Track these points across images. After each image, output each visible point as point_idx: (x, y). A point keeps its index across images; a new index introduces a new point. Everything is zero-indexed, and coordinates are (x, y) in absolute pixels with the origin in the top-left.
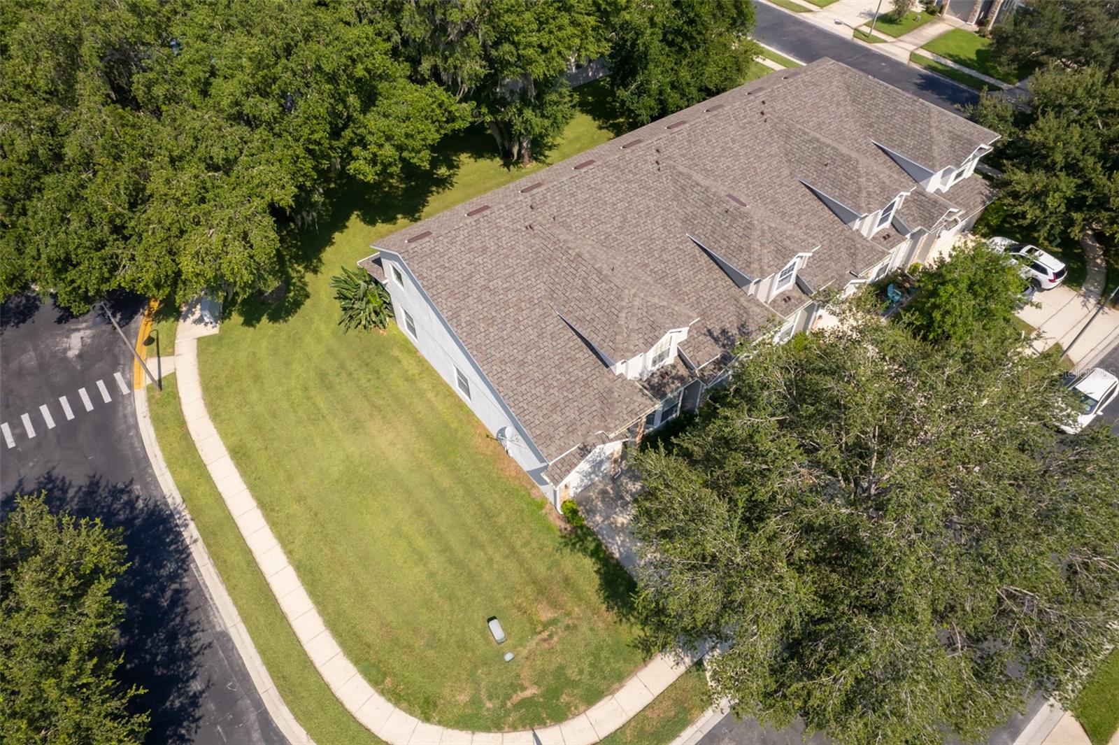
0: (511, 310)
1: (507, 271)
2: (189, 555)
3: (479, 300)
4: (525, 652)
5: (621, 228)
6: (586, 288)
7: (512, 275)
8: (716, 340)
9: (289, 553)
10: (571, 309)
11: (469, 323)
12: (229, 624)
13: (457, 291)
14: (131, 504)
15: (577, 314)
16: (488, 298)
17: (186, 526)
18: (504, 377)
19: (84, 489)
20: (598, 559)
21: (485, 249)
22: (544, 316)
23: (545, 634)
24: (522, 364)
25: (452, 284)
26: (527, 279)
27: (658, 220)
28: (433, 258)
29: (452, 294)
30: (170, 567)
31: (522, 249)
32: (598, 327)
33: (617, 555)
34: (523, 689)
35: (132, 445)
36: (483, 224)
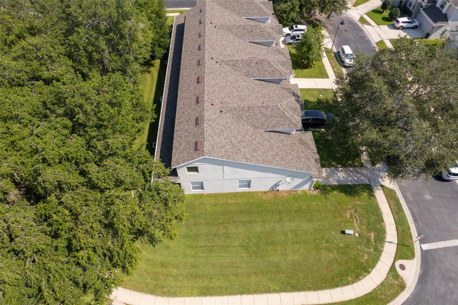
0: (253, 142)
1: (236, 131)
3: (243, 147)
4: (358, 229)
6: (264, 115)
7: (238, 131)
10: (267, 126)
11: (252, 157)
13: (236, 151)
15: (271, 125)
16: (245, 144)
18: (280, 162)
20: (335, 189)
21: (221, 130)
22: (261, 135)
23: (355, 220)
24: (277, 154)
25: (231, 150)
26: (243, 129)
27: (241, 81)
28: (215, 147)
31: (228, 121)
32: (283, 123)
33: (336, 184)
34: (371, 236)
36: (210, 123)
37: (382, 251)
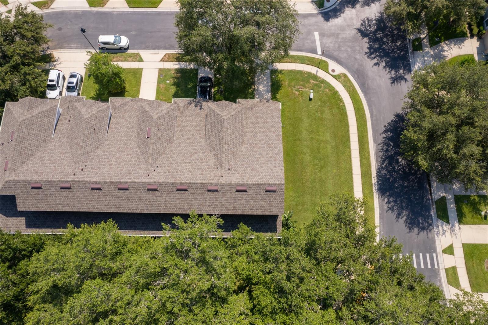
0: (259, 145)
1: (250, 158)
2: (377, 173)
3: (267, 154)
4: (308, 89)
5: (196, 153)
7: (250, 156)
9: (350, 152)
11: (276, 148)
12: (372, 144)
14: (389, 202)
16: (264, 153)
17: (375, 184)
19: (401, 217)
20: (275, 96)
22: (250, 139)
23: (301, 89)
25: (273, 163)
26: (246, 152)
27: (180, 149)
28: (273, 175)
33: (270, 94)
34: (313, 83)
36: (246, 179)
37: (323, 79)
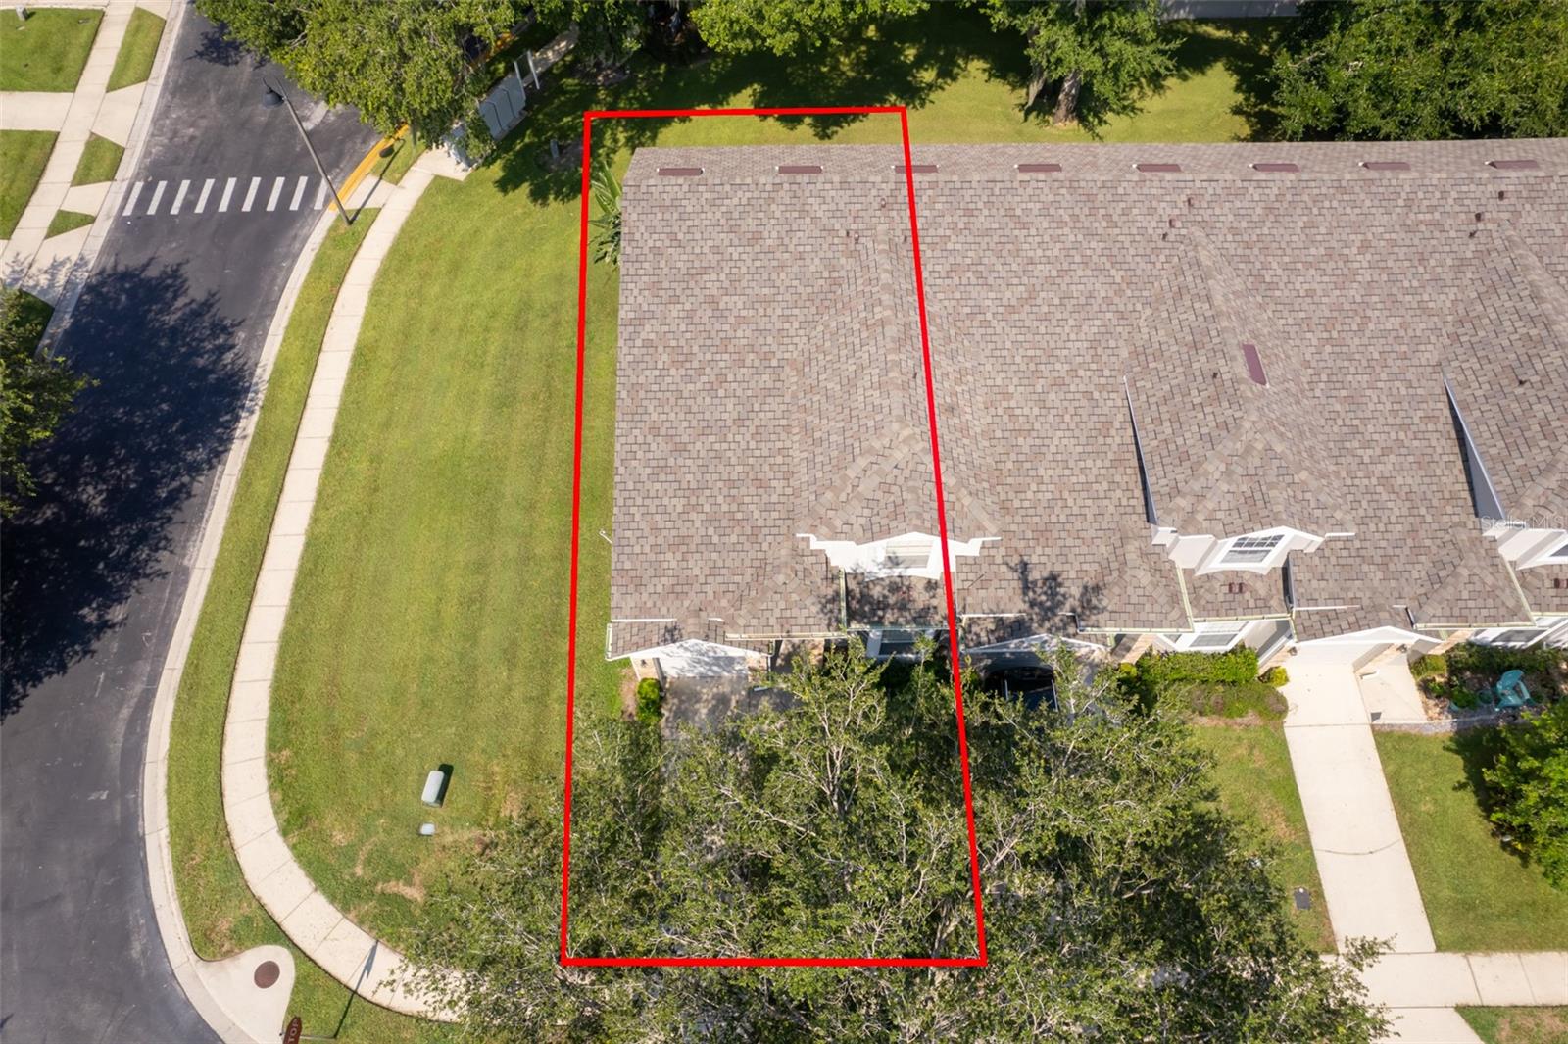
2: (227, 450)
4: (448, 839)
5: (1011, 309)
6: (850, 385)
8: (1027, 586)
9: (315, 520)
12: (199, 564)
16: (705, 320)
17: (252, 412)
21: (756, 237)
29: (656, 286)
30: (200, 454)
31: (815, 265)
34: (409, 883)
35: (275, 278)
36: (784, 195)
37: (345, 909)
